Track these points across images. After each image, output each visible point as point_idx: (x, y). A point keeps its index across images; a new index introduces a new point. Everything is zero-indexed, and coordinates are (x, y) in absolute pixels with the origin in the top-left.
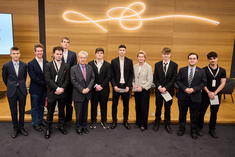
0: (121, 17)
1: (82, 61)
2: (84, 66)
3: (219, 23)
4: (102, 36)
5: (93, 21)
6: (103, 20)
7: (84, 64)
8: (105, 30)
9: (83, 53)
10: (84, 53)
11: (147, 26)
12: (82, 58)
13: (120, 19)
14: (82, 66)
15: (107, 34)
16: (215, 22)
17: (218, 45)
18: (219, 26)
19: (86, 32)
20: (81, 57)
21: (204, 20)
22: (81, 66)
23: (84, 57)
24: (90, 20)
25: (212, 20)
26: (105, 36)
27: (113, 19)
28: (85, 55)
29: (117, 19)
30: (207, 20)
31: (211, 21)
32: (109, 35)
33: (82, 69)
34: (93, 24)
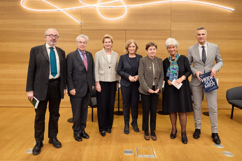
0: (98, 4)
1: (81, 46)
2: (85, 52)
3: (233, 10)
4: (74, 28)
5: (61, 10)
6: (74, 8)
7: (84, 51)
8: (77, 21)
9: (82, 37)
10: (84, 37)
11: (135, 15)
12: (81, 42)
13: (97, 6)
14: (82, 53)
15: (81, 26)
16: (229, 9)
17: (236, 39)
18: (234, 14)
19: (52, 24)
20: (79, 41)
21: (213, 6)
22: (80, 53)
23: (84, 41)
24: (57, 9)
25: (224, 5)
26: (77, 29)
27: (88, 5)
28: (84, 39)
29: (93, 5)
30: (217, 6)
31: (222, 8)
32: (83, 28)
33: (82, 56)
34: (62, 14)
